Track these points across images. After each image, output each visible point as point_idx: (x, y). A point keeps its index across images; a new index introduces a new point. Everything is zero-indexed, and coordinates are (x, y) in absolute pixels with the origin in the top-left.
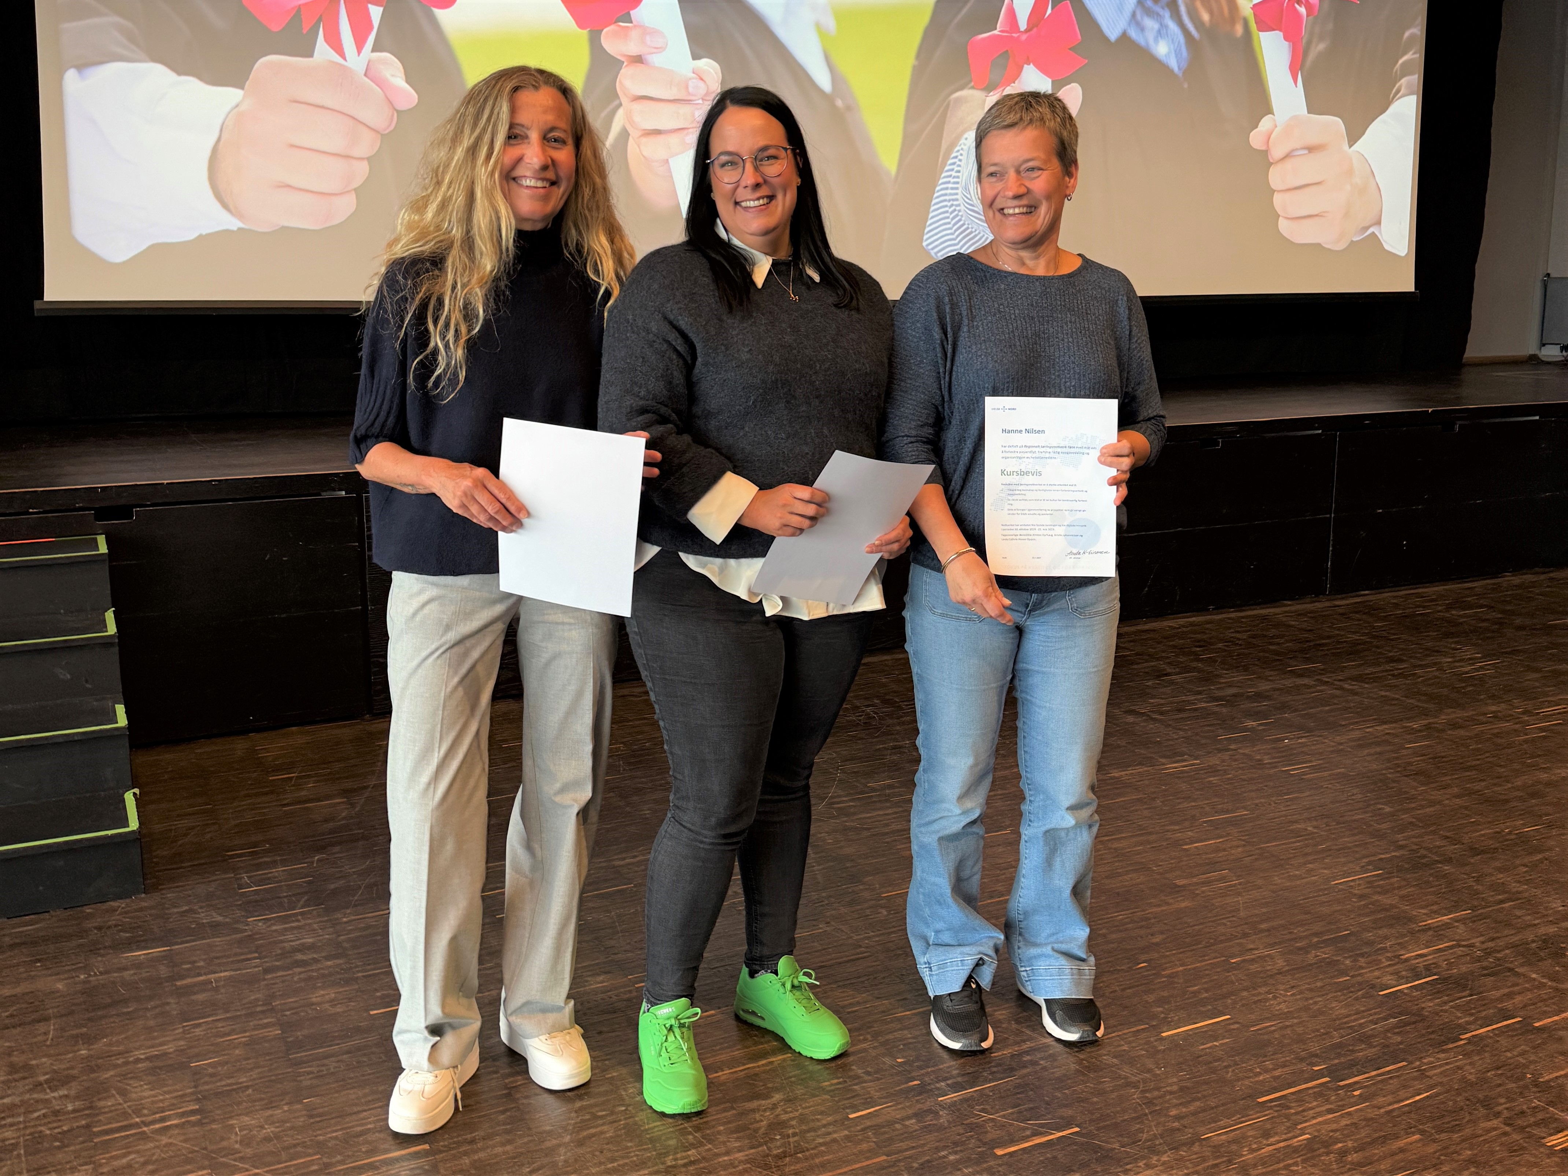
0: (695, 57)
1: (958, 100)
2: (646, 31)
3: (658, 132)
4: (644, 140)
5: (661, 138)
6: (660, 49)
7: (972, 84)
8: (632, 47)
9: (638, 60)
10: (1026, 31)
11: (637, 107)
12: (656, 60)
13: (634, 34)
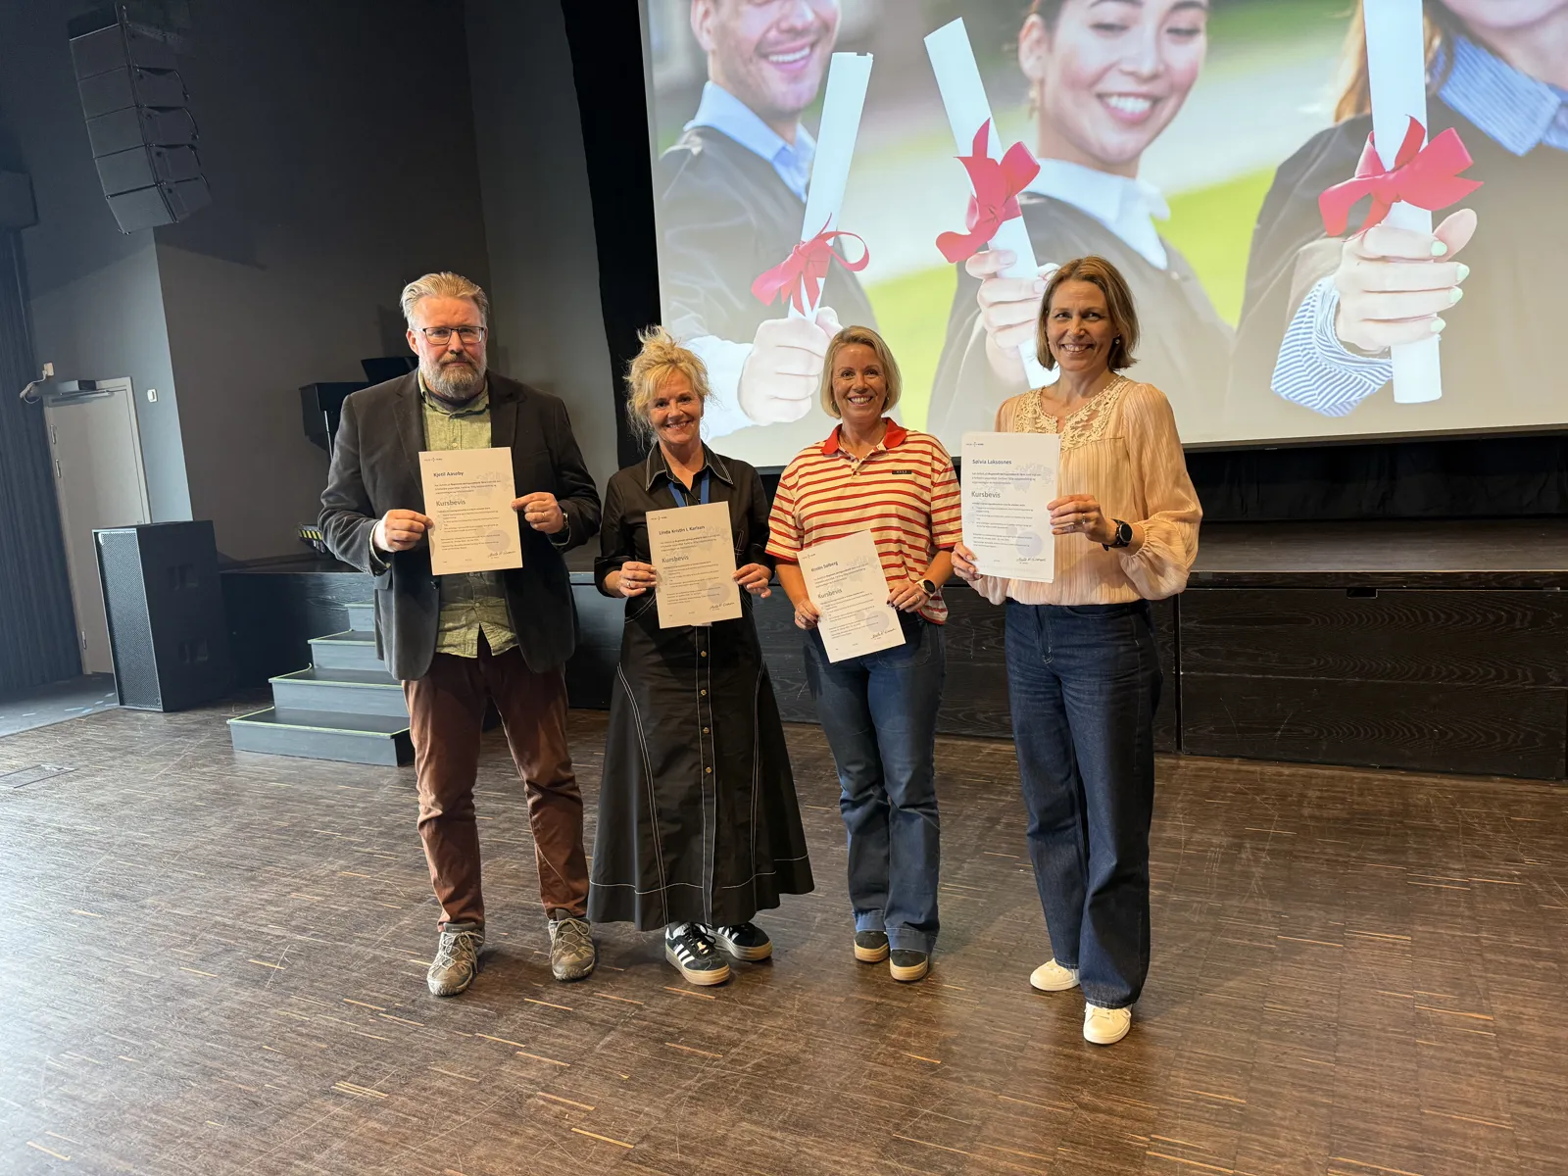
0: (1039, 264)
1: (1311, 252)
2: (1000, 253)
3: (1010, 326)
4: (999, 334)
5: (1014, 330)
6: (1009, 265)
7: (1325, 234)
8: (989, 269)
9: (994, 275)
10: (1393, 171)
11: (993, 310)
12: (1008, 273)
13: (991, 258)
